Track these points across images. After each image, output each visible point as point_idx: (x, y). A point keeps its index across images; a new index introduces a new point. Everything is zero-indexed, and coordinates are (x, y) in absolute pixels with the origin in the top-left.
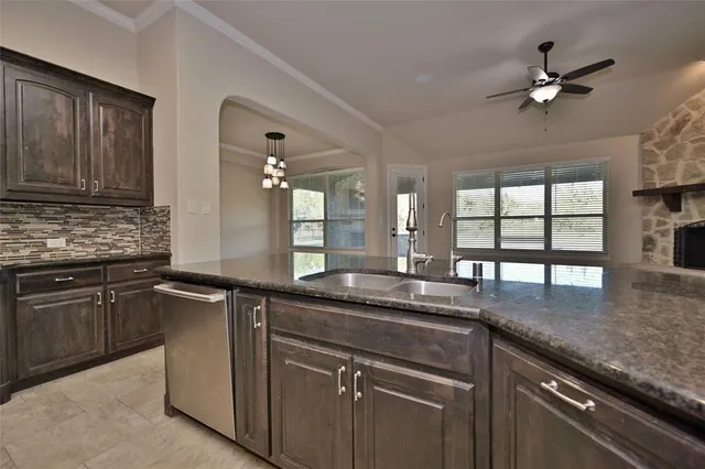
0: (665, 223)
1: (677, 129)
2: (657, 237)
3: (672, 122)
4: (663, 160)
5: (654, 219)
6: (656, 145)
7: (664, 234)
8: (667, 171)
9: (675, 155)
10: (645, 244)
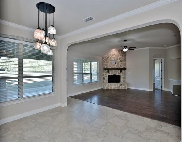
0: (106, 75)
1: (108, 58)
2: (105, 77)
3: (107, 57)
4: (106, 63)
5: (105, 74)
6: (105, 60)
8: (106, 65)
9: (108, 62)
10: (103, 79)
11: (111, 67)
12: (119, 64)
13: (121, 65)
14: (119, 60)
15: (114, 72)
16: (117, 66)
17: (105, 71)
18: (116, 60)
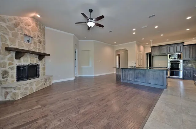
0: (12, 64)
2: (9, 70)
4: (11, 36)
5: (8, 62)
6: (7, 26)
7: (12, 69)
8: (12, 41)
9: (15, 35)
10: (3, 74)
11: (23, 47)
12: (38, 46)
13: (39, 48)
14: (37, 38)
15: (29, 59)
16: (34, 48)
17: (9, 56)
18: (32, 36)
